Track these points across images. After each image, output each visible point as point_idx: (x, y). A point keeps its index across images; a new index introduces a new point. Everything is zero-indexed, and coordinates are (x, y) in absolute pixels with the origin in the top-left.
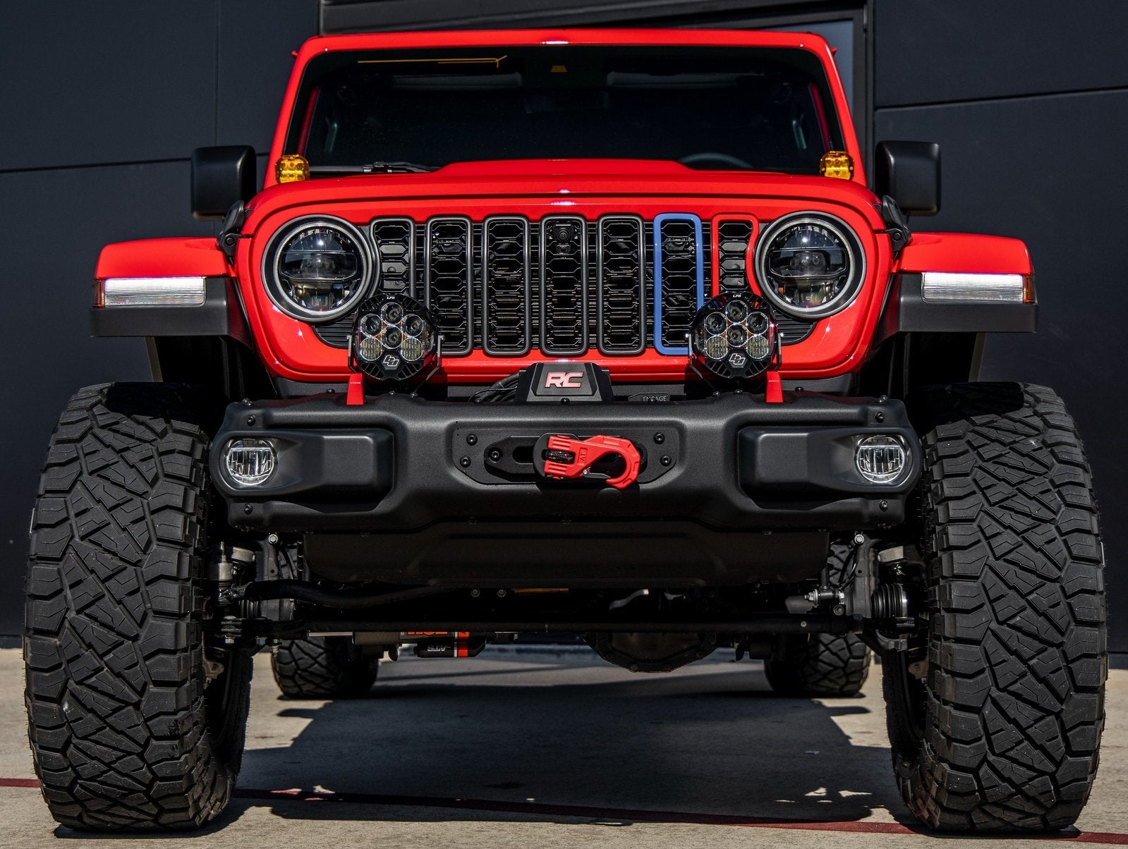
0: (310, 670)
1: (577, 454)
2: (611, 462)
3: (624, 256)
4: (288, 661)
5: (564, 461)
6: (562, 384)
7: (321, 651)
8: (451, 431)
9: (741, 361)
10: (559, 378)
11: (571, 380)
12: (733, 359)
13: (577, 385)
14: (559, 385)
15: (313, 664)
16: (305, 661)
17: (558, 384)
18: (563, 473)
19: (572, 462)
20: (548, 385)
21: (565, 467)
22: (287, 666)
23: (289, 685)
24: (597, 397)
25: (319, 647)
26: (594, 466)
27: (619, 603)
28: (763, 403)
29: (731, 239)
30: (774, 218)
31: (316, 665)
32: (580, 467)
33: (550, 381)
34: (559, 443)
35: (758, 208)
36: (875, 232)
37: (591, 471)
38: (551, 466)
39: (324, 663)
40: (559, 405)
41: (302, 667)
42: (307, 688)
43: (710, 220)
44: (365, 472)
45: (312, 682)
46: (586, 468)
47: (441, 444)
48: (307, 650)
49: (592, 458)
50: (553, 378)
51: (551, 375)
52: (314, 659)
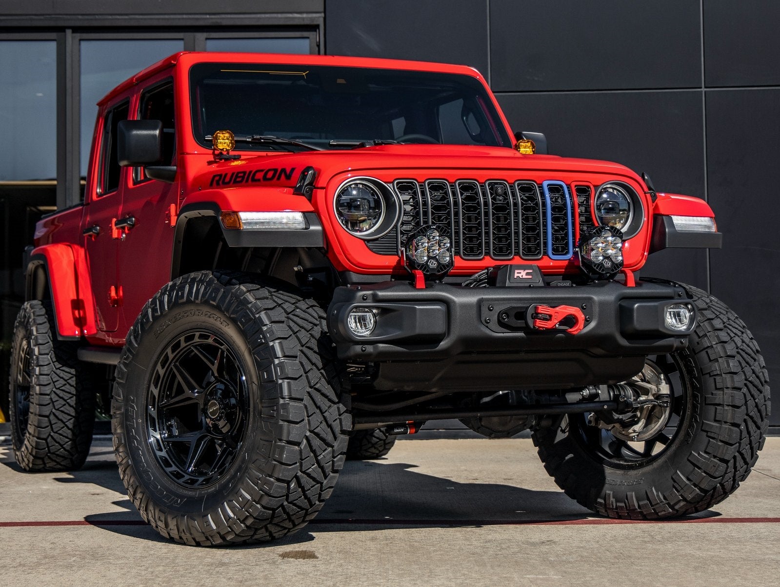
0: (57, 453)
1: (553, 315)
2: (570, 321)
4: (43, 447)
5: (546, 320)
6: (522, 276)
7: (68, 440)
8: (480, 302)
9: (609, 264)
10: (521, 273)
11: (527, 274)
13: (530, 277)
15: (61, 449)
16: (55, 447)
17: (520, 275)
18: (546, 326)
19: (550, 320)
20: (515, 277)
21: (547, 323)
22: (42, 451)
23: (39, 463)
24: (541, 284)
25: (67, 437)
26: (561, 323)
27: (487, 399)
28: (626, 287)
31: (62, 450)
32: (554, 323)
33: (516, 275)
34: (543, 309)
36: (645, 193)
37: (559, 325)
38: (540, 323)
39: (68, 448)
40: (529, 288)
41: (52, 451)
42: (50, 464)
44: (439, 327)
45: (55, 461)
46: (557, 323)
47: (474, 312)
48: (58, 440)
49: (561, 318)
50: (518, 273)
51: (516, 271)
52: (61, 446)
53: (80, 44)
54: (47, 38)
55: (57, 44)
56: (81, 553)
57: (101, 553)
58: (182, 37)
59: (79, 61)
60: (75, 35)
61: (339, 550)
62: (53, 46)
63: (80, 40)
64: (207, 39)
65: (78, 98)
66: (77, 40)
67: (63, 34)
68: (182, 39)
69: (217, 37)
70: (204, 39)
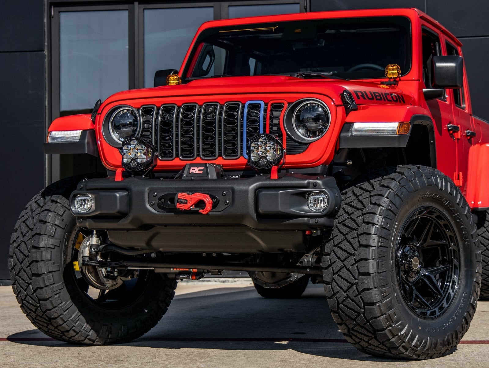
1: (189, 200)
3: (233, 119)
5: (184, 203)
6: (196, 172)
9: (265, 162)
10: (195, 169)
11: (199, 170)
12: (262, 161)
13: (201, 172)
14: (194, 172)
18: (183, 208)
19: (186, 203)
20: (190, 172)
21: (184, 205)
24: (208, 177)
26: (194, 205)
28: (269, 179)
29: (276, 111)
30: (293, 101)
32: (189, 205)
35: (288, 97)
36: (337, 106)
37: (193, 207)
38: (179, 205)
40: (190, 180)
43: (268, 103)
46: (191, 206)
49: (194, 202)
50: (193, 169)
53: (144, 12)
54: (122, 8)
55: (129, 13)
56: (108, 359)
57: (122, 360)
58: (212, 5)
59: (144, 23)
60: (140, 6)
61: (282, 360)
62: (125, 14)
63: (144, 9)
64: (229, 6)
65: (143, 49)
66: (142, 9)
67: (132, 5)
68: (212, 7)
69: (236, 5)
70: (227, 6)
